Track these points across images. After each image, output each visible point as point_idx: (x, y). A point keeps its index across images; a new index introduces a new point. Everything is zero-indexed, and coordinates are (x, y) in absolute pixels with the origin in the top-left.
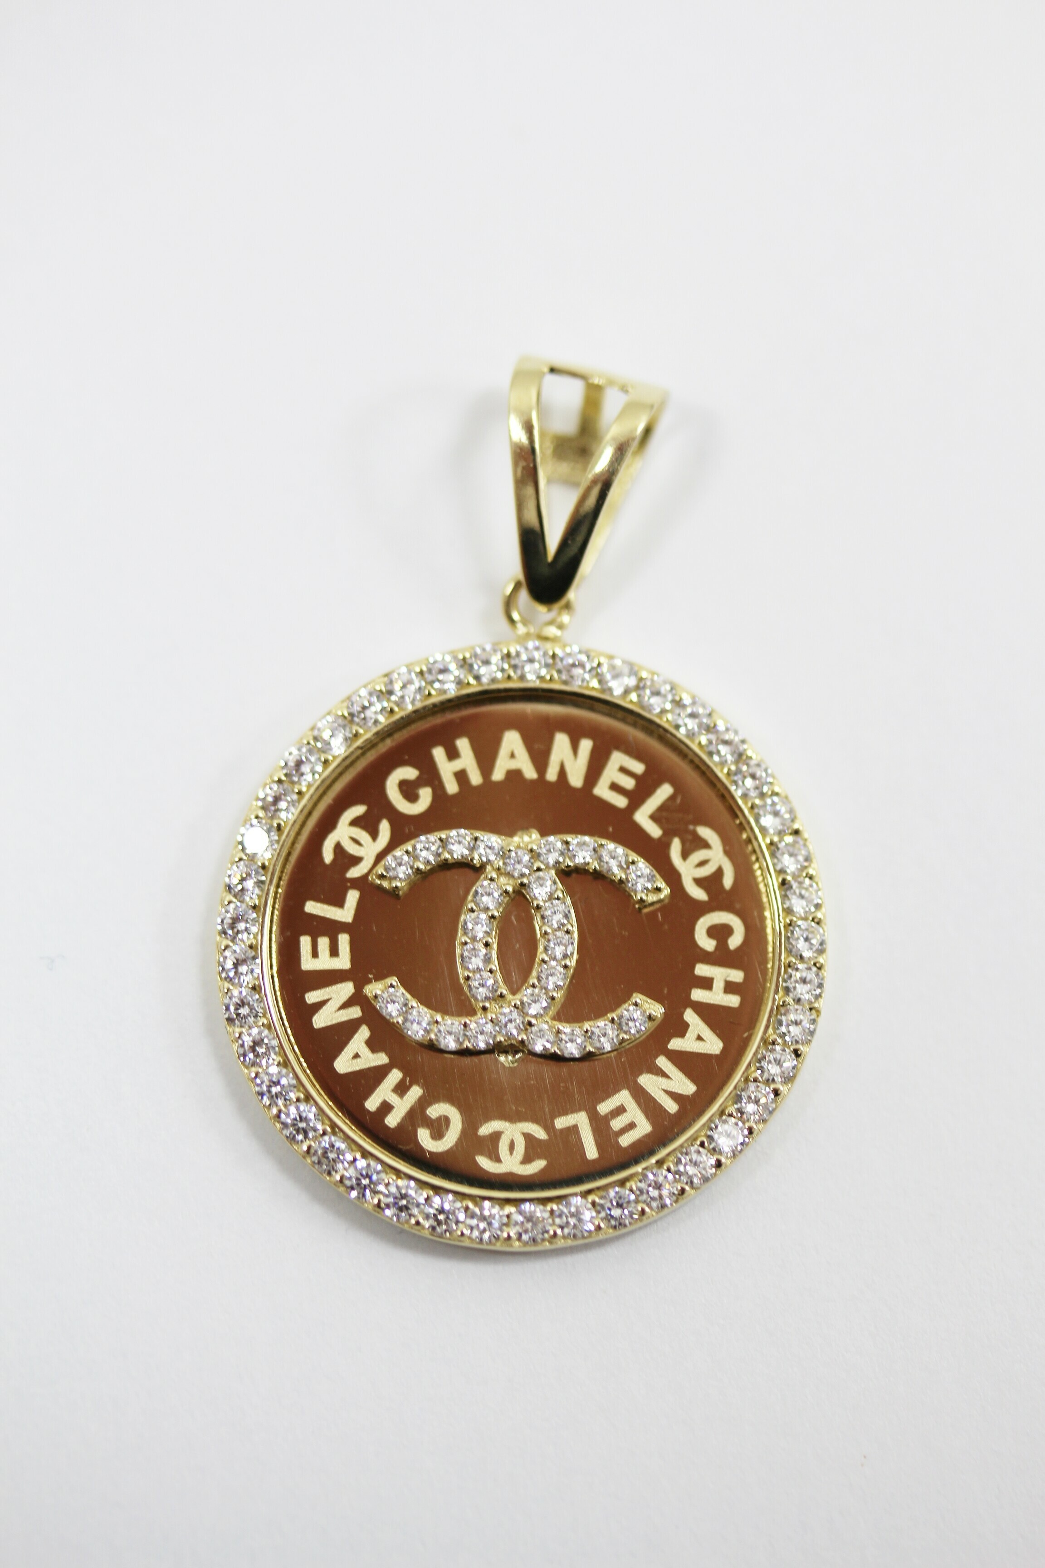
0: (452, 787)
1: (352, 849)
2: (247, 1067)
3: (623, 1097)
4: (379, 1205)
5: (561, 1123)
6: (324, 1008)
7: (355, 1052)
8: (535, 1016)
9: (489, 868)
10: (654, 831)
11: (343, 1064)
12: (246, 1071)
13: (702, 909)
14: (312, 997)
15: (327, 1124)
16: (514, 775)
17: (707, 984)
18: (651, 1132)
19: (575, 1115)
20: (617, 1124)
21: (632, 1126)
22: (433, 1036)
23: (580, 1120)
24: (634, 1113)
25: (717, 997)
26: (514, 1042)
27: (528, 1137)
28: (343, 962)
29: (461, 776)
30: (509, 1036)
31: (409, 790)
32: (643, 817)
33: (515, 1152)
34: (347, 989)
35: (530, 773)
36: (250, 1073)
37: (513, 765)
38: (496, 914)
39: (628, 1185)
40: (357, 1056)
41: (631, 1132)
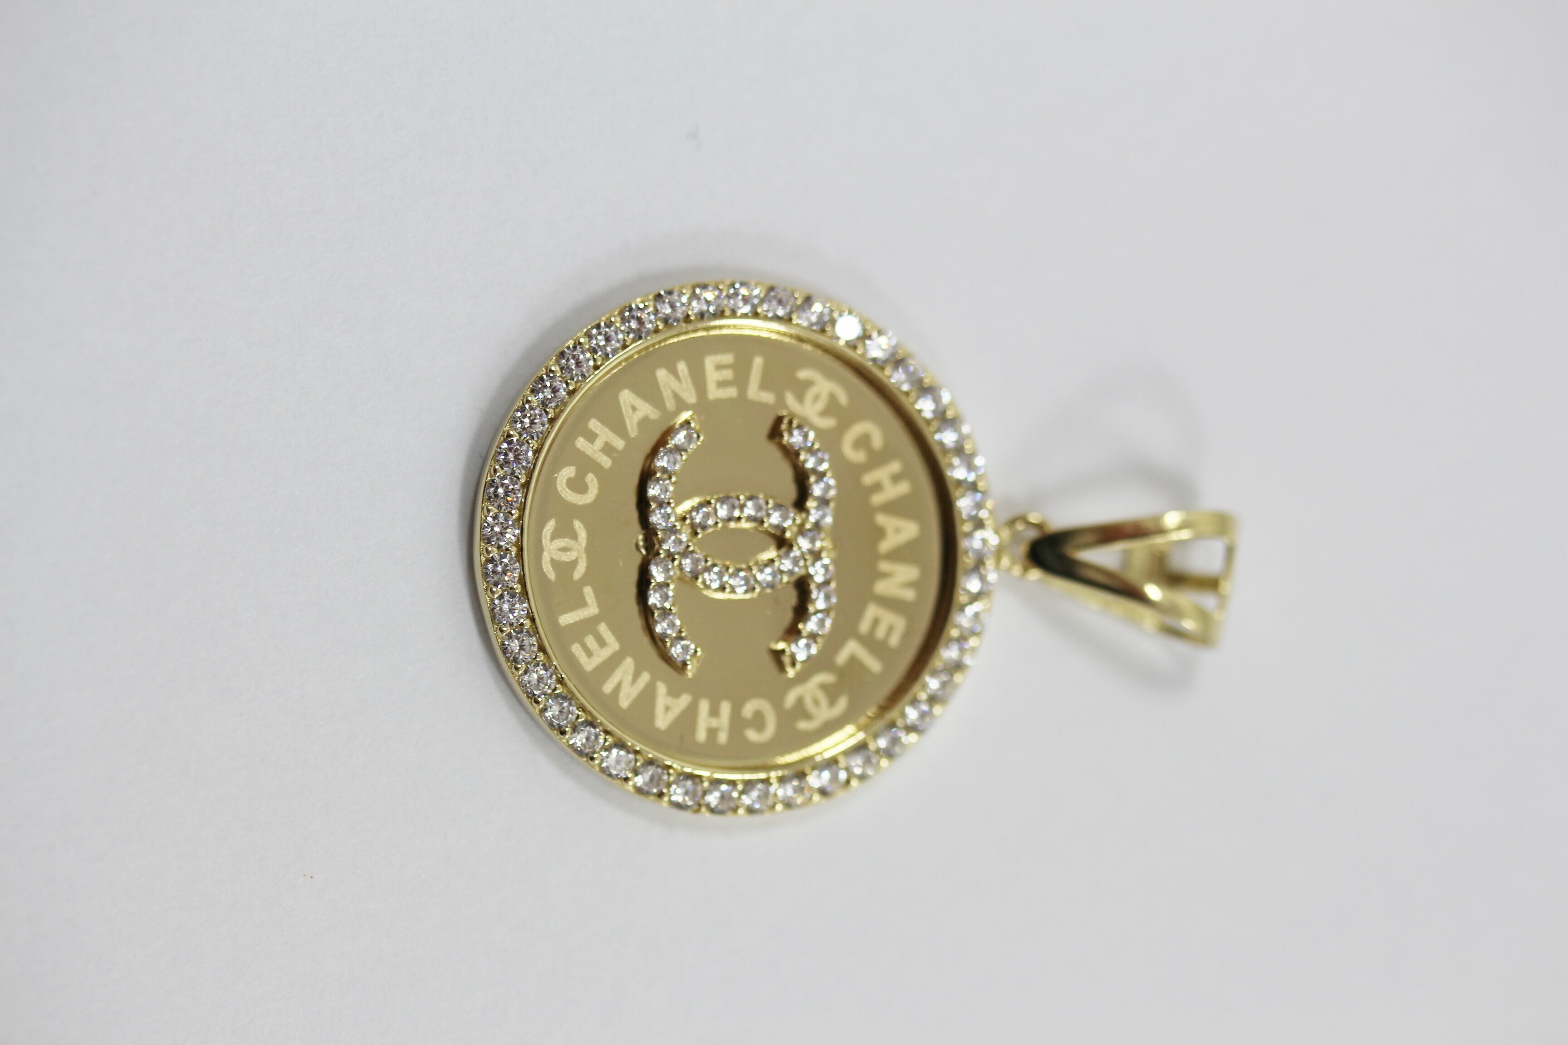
0: (868, 479)
1: (810, 395)
2: (619, 314)
3: (613, 645)
4: (509, 436)
5: (588, 592)
6: (673, 378)
7: (637, 407)
8: (680, 564)
9: (804, 515)
10: (842, 658)
11: (626, 397)
12: (616, 313)
13: (777, 704)
14: (682, 367)
15: (576, 385)
16: (880, 533)
17: (714, 712)
18: (585, 671)
19: (595, 604)
20: (590, 641)
21: (589, 653)
22: (658, 475)
23: (592, 609)
24: (602, 655)
25: (704, 722)
26: (657, 546)
27: (574, 564)
28: (714, 393)
29: (877, 487)
30: (661, 542)
31: (863, 442)
32: (851, 648)
33: (560, 553)
34: (691, 397)
35: (885, 546)
36: (614, 316)
37: (890, 532)
38: (766, 525)
39: (541, 654)
40: (634, 409)
41: (584, 654)
